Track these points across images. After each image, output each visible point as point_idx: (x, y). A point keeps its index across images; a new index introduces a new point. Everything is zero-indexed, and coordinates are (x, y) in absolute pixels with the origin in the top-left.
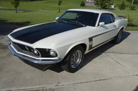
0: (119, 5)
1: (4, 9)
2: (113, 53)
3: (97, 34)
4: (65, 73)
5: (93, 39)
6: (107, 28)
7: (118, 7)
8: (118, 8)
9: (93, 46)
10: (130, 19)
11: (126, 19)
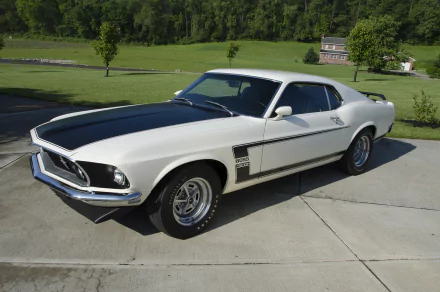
0: (429, 62)
1: (78, 66)
2: (327, 197)
3: (267, 138)
4: (161, 238)
5: (250, 151)
6: (304, 124)
7: (424, 67)
8: (425, 70)
9: (252, 172)
10: (428, 104)
11: (390, 104)
